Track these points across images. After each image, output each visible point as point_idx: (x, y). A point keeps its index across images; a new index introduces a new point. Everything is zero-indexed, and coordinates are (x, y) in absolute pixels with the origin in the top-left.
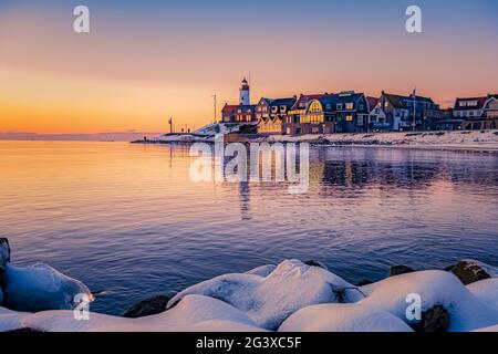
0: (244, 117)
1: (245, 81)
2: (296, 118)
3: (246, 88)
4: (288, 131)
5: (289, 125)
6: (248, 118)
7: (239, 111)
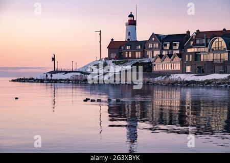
0: (134, 54)
1: (131, 16)
2: (196, 56)
3: (132, 23)
4: (188, 69)
5: (189, 64)
6: (138, 55)
7: (128, 47)
